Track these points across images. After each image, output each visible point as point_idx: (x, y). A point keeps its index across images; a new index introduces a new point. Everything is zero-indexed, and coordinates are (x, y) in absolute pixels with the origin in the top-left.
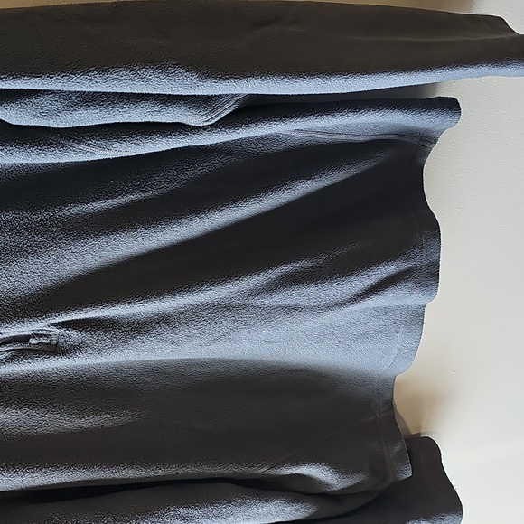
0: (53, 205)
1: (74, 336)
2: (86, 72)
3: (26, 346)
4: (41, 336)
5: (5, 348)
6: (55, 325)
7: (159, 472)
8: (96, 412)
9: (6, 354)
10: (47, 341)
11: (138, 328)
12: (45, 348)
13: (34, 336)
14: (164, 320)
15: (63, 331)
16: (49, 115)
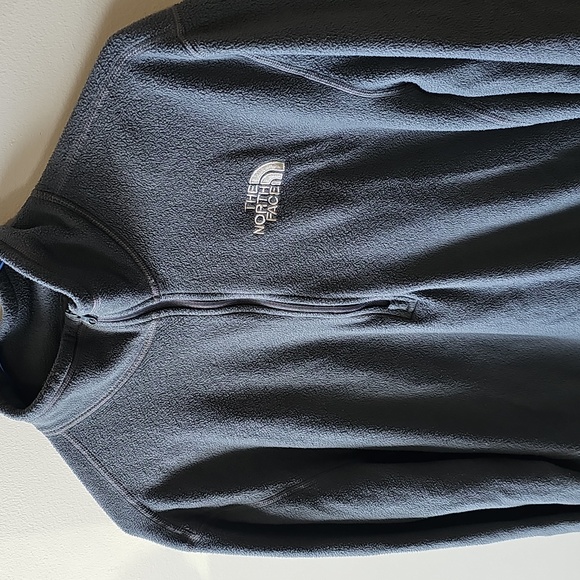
0: (434, 173)
1: (432, 304)
2: (521, 43)
3: (384, 311)
4: (400, 302)
5: (368, 312)
6: (415, 293)
7: (486, 445)
8: (430, 381)
9: (367, 318)
10: (404, 308)
11: (491, 302)
12: (403, 314)
13: (394, 302)
14: (516, 295)
15: (422, 300)
16: (468, 85)
